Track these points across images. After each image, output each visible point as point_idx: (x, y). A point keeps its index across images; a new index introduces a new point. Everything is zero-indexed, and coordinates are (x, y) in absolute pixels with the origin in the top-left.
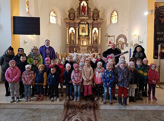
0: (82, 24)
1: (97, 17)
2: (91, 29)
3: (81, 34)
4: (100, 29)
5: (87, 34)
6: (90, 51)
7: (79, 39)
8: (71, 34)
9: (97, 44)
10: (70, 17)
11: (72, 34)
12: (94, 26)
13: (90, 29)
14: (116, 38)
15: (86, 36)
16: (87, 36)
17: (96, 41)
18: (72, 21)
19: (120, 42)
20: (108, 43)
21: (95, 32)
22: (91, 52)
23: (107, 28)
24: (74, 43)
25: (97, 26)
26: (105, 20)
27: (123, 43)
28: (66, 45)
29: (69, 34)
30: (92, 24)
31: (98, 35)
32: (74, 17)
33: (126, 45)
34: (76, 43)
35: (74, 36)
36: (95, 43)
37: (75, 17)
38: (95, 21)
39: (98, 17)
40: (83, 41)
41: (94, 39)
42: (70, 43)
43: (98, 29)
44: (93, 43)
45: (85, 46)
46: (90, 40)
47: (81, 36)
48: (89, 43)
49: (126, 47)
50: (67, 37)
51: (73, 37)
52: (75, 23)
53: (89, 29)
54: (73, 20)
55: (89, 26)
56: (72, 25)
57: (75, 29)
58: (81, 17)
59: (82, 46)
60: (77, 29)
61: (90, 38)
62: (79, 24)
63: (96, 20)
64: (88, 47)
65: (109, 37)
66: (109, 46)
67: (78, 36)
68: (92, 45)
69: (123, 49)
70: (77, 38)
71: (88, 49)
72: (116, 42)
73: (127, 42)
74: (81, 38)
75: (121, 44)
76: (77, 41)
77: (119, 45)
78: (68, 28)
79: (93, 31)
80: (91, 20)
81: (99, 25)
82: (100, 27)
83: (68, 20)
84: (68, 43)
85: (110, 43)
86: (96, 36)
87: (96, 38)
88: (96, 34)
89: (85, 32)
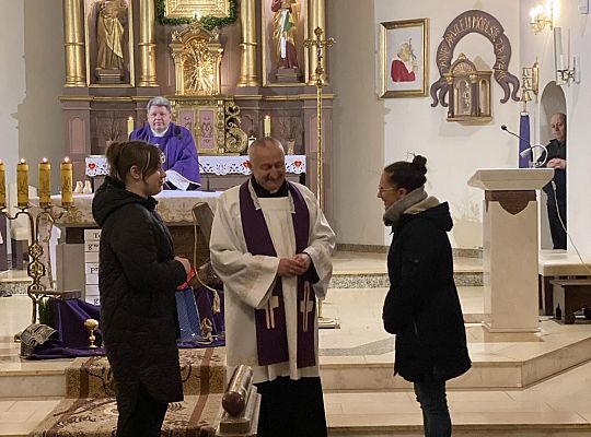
3: (175, 5)
5: (220, 5)
6: (244, 137)
7: (162, 43)
8: (99, 10)
9: (301, 79)
11: (112, 9)
14: (436, 39)
15: (212, 23)
16: (221, 23)
17: (294, 58)
19: (461, 69)
20: (384, 69)
24: (125, 78)
27: (485, 77)
28: (67, 97)
29: (89, 9)
31: (303, 14)
33: (504, 84)
34: (138, 79)
35: (125, 25)
40: (190, 64)
41: (274, 45)
42: (96, 79)
44: (273, 78)
45: (205, 100)
46: (248, 54)
47: (177, 22)
48: (238, 79)
49: (503, 101)
50: (73, 34)
51: (117, 32)
59: (187, 101)
61: (248, 35)
64: (231, 110)
65: (388, 25)
66: (389, 95)
67: (154, 26)
68: (262, 89)
69: (484, 119)
70: (145, 42)
71: (232, 120)
72: (438, 63)
73: (514, 69)
74: (175, 42)
75: (469, 81)
76: (145, 62)
77: (455, 91)
84: (76, 77)
85: (399, 71)
86: (292, 25)
87: (289, 35)
88: (290, 9)
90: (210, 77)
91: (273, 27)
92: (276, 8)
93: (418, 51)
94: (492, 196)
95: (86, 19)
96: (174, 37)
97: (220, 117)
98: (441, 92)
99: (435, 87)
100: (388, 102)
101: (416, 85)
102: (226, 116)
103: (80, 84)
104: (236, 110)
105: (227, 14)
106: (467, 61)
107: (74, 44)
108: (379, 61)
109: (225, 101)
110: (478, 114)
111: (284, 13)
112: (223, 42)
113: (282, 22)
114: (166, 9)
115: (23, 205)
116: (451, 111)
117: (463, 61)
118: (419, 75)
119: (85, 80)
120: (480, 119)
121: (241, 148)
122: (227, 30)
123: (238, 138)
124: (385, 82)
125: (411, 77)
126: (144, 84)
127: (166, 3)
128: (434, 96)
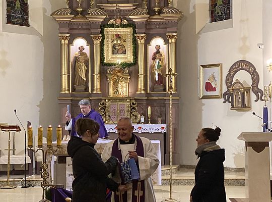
0: (112, 26)
1: (162, 4)
2: (143, 41)
3: (109, 57)
4: (173, 41)
5: (129, 58)
6: (139, 116)
7: (103, 74)
8: (76, 60)
9: (165, 90)
10: (74, 5)
11: (82, 59)
12: (152, 32)
13: (141, 42)
14: (225, 72)
15: (125, 65)
16: (129, 65)
17: (162, 81)
18: (79, 19)
19: (236, 86)
20: (202, 86)
21: (158, 52)
22: (143, 120)
23: (196, 37)
24: (86, 89)
25: (162, 31)
26: (191, 10)
27: (248, 90)
29: (72, 59)
30: (147, 25)
31: (166, 61)
32: (85, 5)
33: (256, 93)
34: (93, 90)
35: (87, 66)
36: (156, 87)
37: (89, 6)
38: (156, 16)
39: (167, 4)
40: (115, 83)
41: (153, 75)
42: (74, 90)
43: (166, 42)
44: (152, 89)
45: (121, 99)
46: (141, 79)
48: (137, 90)
49: (256, 101)
50: (64, 70)
51: (83, 69)
52: (89, 24)
53: (135, 42)
54: (84, 13)
55: (135, 32)
56: (82, 29)
57: (90, 43)
58: (108, 2)
59: (114, 100)
60: (97, 43)
61: (141, 71)
62: (104, 25)
63: (160, 12)
64: (133, 104)
65: (204, 66)
66: (205, 97)
67: (100, 66)
68: (147, 94)
69: (247, 109)
70: (96, 73)
71: (134, 108)
72: (226, 83)
73: (261, 86)
74: (109, 74)
75: (240, 92)
76: (95, 82)
77: (234, 96)
78: (67, 42)
79: (149, 47)
80: (140, 14)
81: (169, 29)
82: (173, 36)
83: (67, 14)
84: (65, 89)
85: (209, 87)
86: (161, 66)
87: (159, 70)
88: (160, 59)
89: (124, 52)
90: (124, 89)
91: (152, 67)
92: (154, 59)
93: (217, 78)
94: (249, 144)
95: (70, 64)
96: (108, 72)
97: (128, 107)
98: (228, 96)
99: (225, 94)
100: (204, 101)
101: (217, 93)
102: (131, 106)
103: (67, 92)
104: (136, 104)
105: (132, 61)
106: (239, 83)
107: (65, 74)
108: (200, 84)
109: (130, 100)
110: (245, 106)
111: (157, 61)
112: (130, 74)
113: (156, 65)
114: (105, 59)
115: (40, 146)
116: (232, 105)
117: (237, 83)
119: (69, 90)
120: (245, 109)
121: (137, 121)
122: (132, 68)
123: (136, 116)
124: (202, 92)
125: (214, 89)
126: (95, 92)
127: (105, 57)
128: (225, 98)
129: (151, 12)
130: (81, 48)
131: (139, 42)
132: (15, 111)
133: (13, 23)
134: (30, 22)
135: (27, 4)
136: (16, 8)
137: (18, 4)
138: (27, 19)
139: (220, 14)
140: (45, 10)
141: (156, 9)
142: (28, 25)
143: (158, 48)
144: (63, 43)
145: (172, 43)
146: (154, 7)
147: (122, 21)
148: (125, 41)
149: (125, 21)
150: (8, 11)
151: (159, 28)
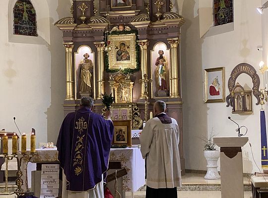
0: (115, 33)
1: (164, 10)
2: (145, 47)
3: (113, 64)
4: (175, 46)
5: (132, 64)
6: (141, 121)
7: (106, 79)
8: (81, 67)
9: (168, 95)
11: (87, 66)
12: (155, 37)
16: (132, 71)
18: (83, 28)
19: (238, 89)
20: (206, 90)
21: (161, 57)
23: (200, 41)
25: (164, 36)
27: (249, 93)
28: (66, 105)
30: (149, 31)
31: (169, 67)
32: (89, 14)
34: (97, 97)
36: (160, 92)
37: (93, 14)
39: (169, 10)
40: (120, 89)
42: (79, 96)
43: (169, 47)
47: (114, 71)
50: (69, 78)
51: (88, 76)
52: (92, 32)
53: (138, 48)
54: (87, 21)
55: (137, 39)
56: (86, 37)
57: (94, 50)
58: (111, 10)
59: (116, 105)
60: (100, 50)
62: (107, 33)
63: (162, 18)
64: (135, 109)
65: (208, 70)
66: (209, 101)
67: (104, 73)
68: (151, 101)
69: (249, 112)
70: (100, 80)
71: (136, 114)
72: (229, 87)
73: (261, 88)
74: (111, 80)
75: (241, 95)
76: (99, 88)
77: (235, 100)
78: (71, 50)
79: (152, 53)
80: (141, 21)
81: (170, 35)
82: (174, 41)
83: (70, 23)
84: (70, 96)
85: (213, 91)
86: (164, 71)
87: (163, 76)
88: (163, 64)
89: (128, 59)
91: (156, 72)
92: (157, 64)
93: (221, 82)
95: (75, 71)
96: (110, 78)
97: (130, 112)
98: (230, 101)
99: (228, 98)
100: (209, 105)
101: (220, 97)
102: (133, 112)
103: (72, 99)
104: (137, 109)
105: (136, 67)
106: (240, 86)
107: (69, 82)
108: (205, 88)
109: (132, 105)
110: (246, 110)
111: (161, 66)
112: (132, 80)
113: (160, 70)
114: (109, 66)
115: (14, 153)
116: (234, 109)
117: (238, 86)
118: (221, 93)
119: (74, 97)
120: (246, 112)
121: (140, 126)
122: (135, 74)
123: (138, 122)
124: (207, 96)
125: (218, 93)
126: (99, 98)
127: (109, 63)
128: (228, 102)
129: (153, 18)
130: (86, 56)
131: (142, 48)
132: (14, 118)
133: (21, 34)
134: (38, 32)
135: (35, 15)
136: (24, 19)
137: (25, 15)
138: (35, 29)
139: (223, 17)
140: (51, 20)
141: (158, 15)
142: (37, 35)
143: (161, 53)
144: (68, 51)
145: (174, 48)
146: (156, 13)
147: (124, 28)
148: (128, 47)
149: (127, 27)
150: (15, 22)
151: (162, 33)
